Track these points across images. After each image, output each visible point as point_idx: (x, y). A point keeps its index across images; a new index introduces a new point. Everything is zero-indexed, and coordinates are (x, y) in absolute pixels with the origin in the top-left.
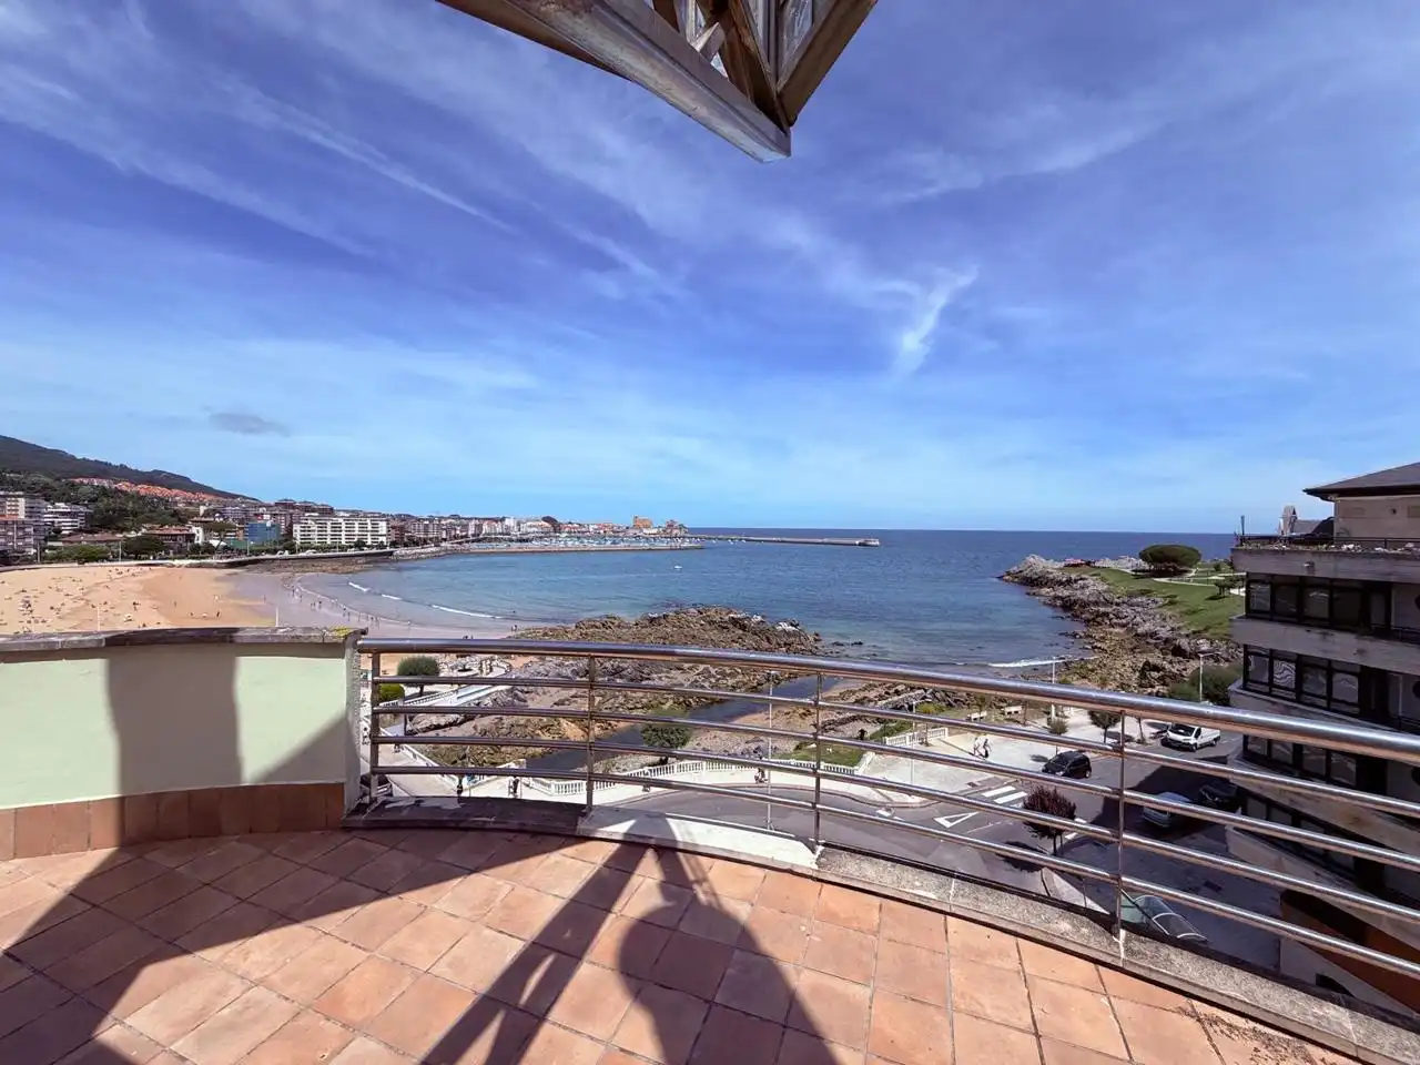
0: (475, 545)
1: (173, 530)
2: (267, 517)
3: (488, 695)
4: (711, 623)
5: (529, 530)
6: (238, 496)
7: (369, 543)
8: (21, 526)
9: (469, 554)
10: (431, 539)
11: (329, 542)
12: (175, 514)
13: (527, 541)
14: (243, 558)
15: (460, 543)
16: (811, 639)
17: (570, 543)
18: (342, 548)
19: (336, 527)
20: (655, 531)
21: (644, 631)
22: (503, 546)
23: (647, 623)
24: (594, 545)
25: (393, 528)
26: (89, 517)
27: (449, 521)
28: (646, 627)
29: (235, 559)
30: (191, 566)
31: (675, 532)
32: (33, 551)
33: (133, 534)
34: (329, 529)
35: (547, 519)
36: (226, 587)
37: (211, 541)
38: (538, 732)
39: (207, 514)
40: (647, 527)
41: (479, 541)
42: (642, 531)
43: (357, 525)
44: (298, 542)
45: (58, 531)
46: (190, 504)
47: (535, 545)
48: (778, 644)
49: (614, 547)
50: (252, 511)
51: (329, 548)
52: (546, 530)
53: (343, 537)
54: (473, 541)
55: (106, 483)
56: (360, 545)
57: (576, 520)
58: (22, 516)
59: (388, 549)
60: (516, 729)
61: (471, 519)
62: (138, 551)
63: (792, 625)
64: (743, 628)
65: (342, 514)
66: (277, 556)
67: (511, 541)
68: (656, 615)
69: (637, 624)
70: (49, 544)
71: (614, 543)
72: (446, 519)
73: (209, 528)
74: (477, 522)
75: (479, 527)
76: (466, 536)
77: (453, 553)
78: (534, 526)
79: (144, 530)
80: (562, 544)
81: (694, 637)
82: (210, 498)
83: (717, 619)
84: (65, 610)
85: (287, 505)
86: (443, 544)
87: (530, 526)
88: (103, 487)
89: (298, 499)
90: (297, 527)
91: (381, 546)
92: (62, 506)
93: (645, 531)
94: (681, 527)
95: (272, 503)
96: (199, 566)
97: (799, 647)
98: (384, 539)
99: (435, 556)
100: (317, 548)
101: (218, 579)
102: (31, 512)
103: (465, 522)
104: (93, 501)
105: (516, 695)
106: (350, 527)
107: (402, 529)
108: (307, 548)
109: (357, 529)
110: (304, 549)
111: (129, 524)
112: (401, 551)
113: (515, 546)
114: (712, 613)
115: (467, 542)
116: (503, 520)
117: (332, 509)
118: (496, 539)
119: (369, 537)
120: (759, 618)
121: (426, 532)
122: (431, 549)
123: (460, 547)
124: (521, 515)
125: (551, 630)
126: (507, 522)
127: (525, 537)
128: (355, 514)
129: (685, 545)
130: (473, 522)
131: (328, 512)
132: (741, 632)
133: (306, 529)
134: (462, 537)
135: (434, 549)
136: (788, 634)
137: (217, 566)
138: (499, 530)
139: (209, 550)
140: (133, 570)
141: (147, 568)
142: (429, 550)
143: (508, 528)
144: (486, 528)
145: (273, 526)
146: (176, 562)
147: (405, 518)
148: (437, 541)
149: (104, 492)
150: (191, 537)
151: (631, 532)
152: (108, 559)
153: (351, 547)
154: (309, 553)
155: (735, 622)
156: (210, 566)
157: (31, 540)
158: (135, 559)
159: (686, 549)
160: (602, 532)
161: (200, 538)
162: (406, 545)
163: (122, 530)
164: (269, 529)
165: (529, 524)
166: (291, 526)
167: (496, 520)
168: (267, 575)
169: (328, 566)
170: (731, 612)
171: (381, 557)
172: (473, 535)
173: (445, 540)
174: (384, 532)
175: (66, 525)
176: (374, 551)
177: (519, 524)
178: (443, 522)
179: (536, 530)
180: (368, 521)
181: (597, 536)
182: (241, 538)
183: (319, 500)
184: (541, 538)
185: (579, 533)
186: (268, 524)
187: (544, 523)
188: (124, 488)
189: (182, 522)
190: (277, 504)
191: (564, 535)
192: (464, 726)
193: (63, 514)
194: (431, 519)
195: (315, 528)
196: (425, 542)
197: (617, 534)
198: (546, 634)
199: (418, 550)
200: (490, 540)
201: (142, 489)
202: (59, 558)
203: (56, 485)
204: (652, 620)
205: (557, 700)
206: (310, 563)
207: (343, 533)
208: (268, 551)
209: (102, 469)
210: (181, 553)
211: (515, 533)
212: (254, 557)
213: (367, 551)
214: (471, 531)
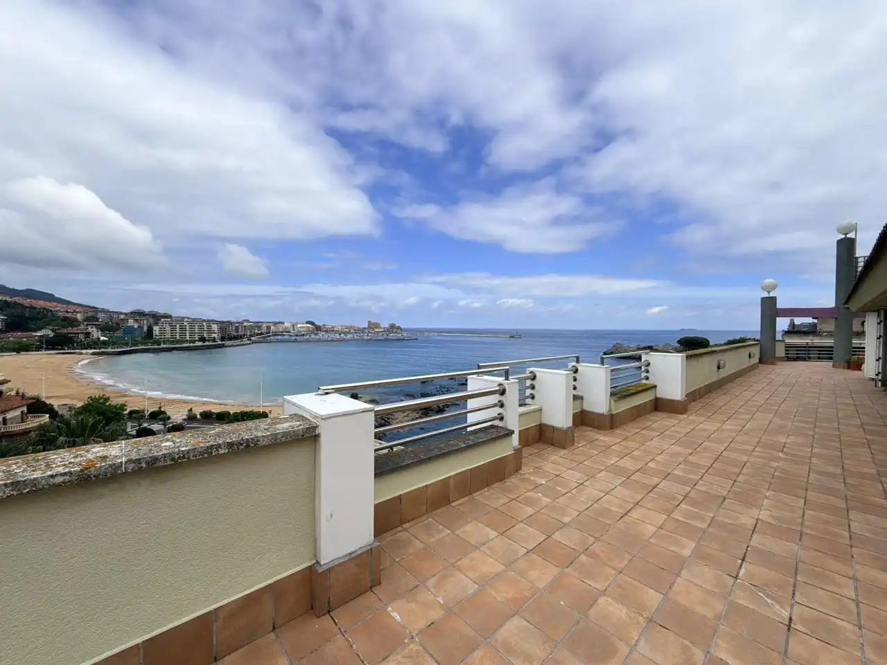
1: (75, 330)
2: (131, 321)
5: (301, 329)
7: (207, 338)
11: (178, 338)
14: (128, 348)
18: (189, 342)
20: (382, 330)
25: (220, 328)
27: (249, 324)
29: (120, 350)
31: (395, 330)
34: (178, 330)
35: (308, 322)
42: (373, 330)
44: (158, 338)
51: (178, 342)
52: (311, 330)
53: (188, 334)
56: (201, 339)
57: (328, 323)
59: (220, 342)
61: (264, 323)
62: (55, 344)
74: (267, 325)
78: (303, 327)
85: (142, 314)
86: (253, 339)
90: (155, 328)
91: (214, 340)
93: (376, 330)
94: (399, 327)
95: (129, 312)
96: (100, 353)
100: (171, 342)
103: (260, 325)
107: (224, 329)
109: (197, 329)
112: (228, 343)
115: (265, 337)
116: (283, 323)
119: (205, 334)
121: (238, 332)
124: (294, 320)
127: (299, 333)
128: (195, 320)
133: (162, 331)
138: (281, 329)
139: (103, 343)
143: (287, 328)
144: (273, 328)
145: (138, 327)
147: (227, 322)
150: (88, 334)
151: (367, 331)
152: (33, 350)
153: (197, 341)
156: (107, 353)
160: (347, 330)
161: (94, 336)
162: (230, 339)
164: (136, 329)
165: (298, 325)
166: (151, 327)
167: (275, 324)
174: (216, 331)
176: (211, 343)
177: (293, 326)
179: (305, 329)
180: (205, 325)
182: (119, 335)
184: (310, 333)
185: (333, 331)
186: (135, 326)
187: (308, 325)
188: (18, 301)
194: (239, 323)
195: (168, 328)
196: (240, 337)
197: (357, 331)
199: (239, 343)
207: (187, 332)
208: (142, 344)
210: (86, 346)
211: (292, 331)
212: (134, 348)
213: (207, 343)
214: (264, 330)
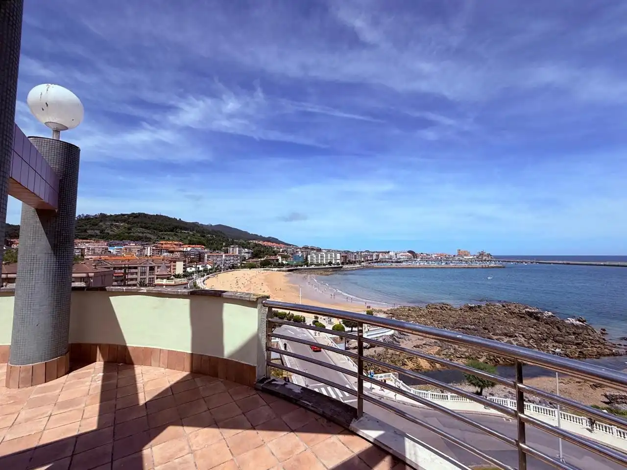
0: (376, 264)
1: (273, 258)
2: (300, 252)
3: (381, 336)
4: (512, 313)
5: (402, 257)
6: (290, 245)
7: (334, 263)
8: (237, 256)
9: (373, 268)
10: (357, 261)
11: (319, 262)
12: (274, 252)
13: (400, 262)
14: (293, 268)
15: (370, 263)
16: (598, 332)
17: (422, 264)
18: (324, 265)
19: (322, 256)
20: (471, 257)
21: (466, 313)
22: (389, 265)
23: (468, 309)
24: (436, 265)
25: (342, 256)
26: (252, 253)
27: (364, 253)
28: (467, 312)
29: (290, 269)
30: (278, 271)
31: (484, 258)
32: (239, 264)
33: (262, 259)
34: (319, 257)
35: (409, 252)
36: (288, 279)
37: (283, 262)
38: (406, 360)
39: (283, 252)
40: (466, 255)
41: (377, 262)
42: (463, 257)
43: (329, 256)
44: (309, 262)
45: (245, 258)
46: (278, 248)
47: (404, 264)
48: (568, 332)
49: (447, 266)
50: (295, 251)
51: (320, 264)
52: (409, 257)
53: (324, 260)
54: (375, 262)
55: (256, 242)
56: (330, 263)
57: (425, 252)
58: (237, 253)
59: (341, 265)
60: (394, 356)
61: (374, 252)
62: (264, 265)
63: (580, 321)
64: (537, 318)
65: (324, 251)
66: (302, 268)
67: (392, 262)
68: (473, 305)
69: (461, 309)
70: (243, 262)
71: (446, 263)
72: (364, 252)
73: (283, 257)
74: (377, 254)
75: (378, 256)
76: (372, 260)
77: (367, 268)
78: (404, 255)
79: (265, 258)
80: (418, 264)
81: (499, 321)
82: (283, 246)
83: (517, 310)
84: (245, 285)
85: (306, 248)
86: (363, 263)
87: (402, 256)
88: (256, 243)
89: (310, 246)
90: (309, 256)
91: (338, 264)
92: (246, 250)
93: (465, 257)
94: (489, 255)
95: (301, 247)
96: (280, 271)
97: (587, 337)
98: (338, 261)
99: (359, 269)
100: (315, 265)
101: (286, 276)
102: (240, 252)
103: (371, 254)
104: (253, 248)
105: (395, 338)
106: (327, 256)
107: (346, 257)
108: (312, 265)
109: (329, 257)
110: (311, 264)
111: (262, 256)
112: (345, 266)
113: (394, 265)
114: (512, 307)
115: (372, 263)
116: (389, 252)
117: (320, 249)
118: (385, 261)
119: (334, 260)
120: (550, 314)
121: (355, 259)
122: (357, 265)
123: (370, 265)
124: (397, 250)
125: (413, 308)
126: (390, 253)
127: (399, 260)
128: (329, 251)
129: (492, 265)
130: (375, 254)
131: (319, 250)
132: (535, 321)
133: (312, 257)
134: (370, 260)
135: (359, 266)
136: (577, 326)
137: (285, 271)
138: (387, 257)
139: (282, 265)
140: (263, 271)
141: (266, 271)
142: (357, 266)
143: (391, 256)
144: (381, 256)
145: (302, 256)
146: (273, 269)
147: (348, 252)
148: (360, 262)
149: (256, 245)
150: (277, 260)
151: (457, 258)
152: (256, 267)
153: (327, 264)
154: (313, 267)
155: (530, 314)
156: (283, 271)
157: (239, 261)
158: (264, 268)
159: (493, 267)
160: (439, 258)
161: (280, 261)
162: (347, 264)
163: (261, 258)
164: (300, 257)
165: (401, 254)
166: (307, 256)
167: (386, 253)
168: (299, 275)
169: (319, 272)
170: (527, 308)
171: (338, 269)
172: (375, 260)
173: (363, 262)
174: (339, 258)
175: (247, 256)
176: (336, 266)
177: (396, 254)
178: (362, 254)
179: (404, 257)
180: (333, 254)
181: (436, 260)
182: (292, 260)
183: (316, 246)
184: (407, 261)
185: (427, 258)
186: (300, 255)
187: (408, 253)
188: (261, 243)
189: (276, 255)
190: (303, 248)
191: (419, 260)
192: (370, 349)
193: (247, 252)
194: (357, 253)
195: (315, 256)
196: (355, 262)
197: (447, 259)
198: (409, 310)
199: (352, 266)
200: (383, 262)
201: (266, 243)
202: (245, 267)
203: (245, 243)
204: (471, 308)
205: (415, 344)
206: (313, 270)
207: (324, 259)
208: (300, 266)
209: (256, 237)
210: (275, 266)
211: (394, 258)
212: (295, 268)
213: (333, 266)
214: (374, 257)
